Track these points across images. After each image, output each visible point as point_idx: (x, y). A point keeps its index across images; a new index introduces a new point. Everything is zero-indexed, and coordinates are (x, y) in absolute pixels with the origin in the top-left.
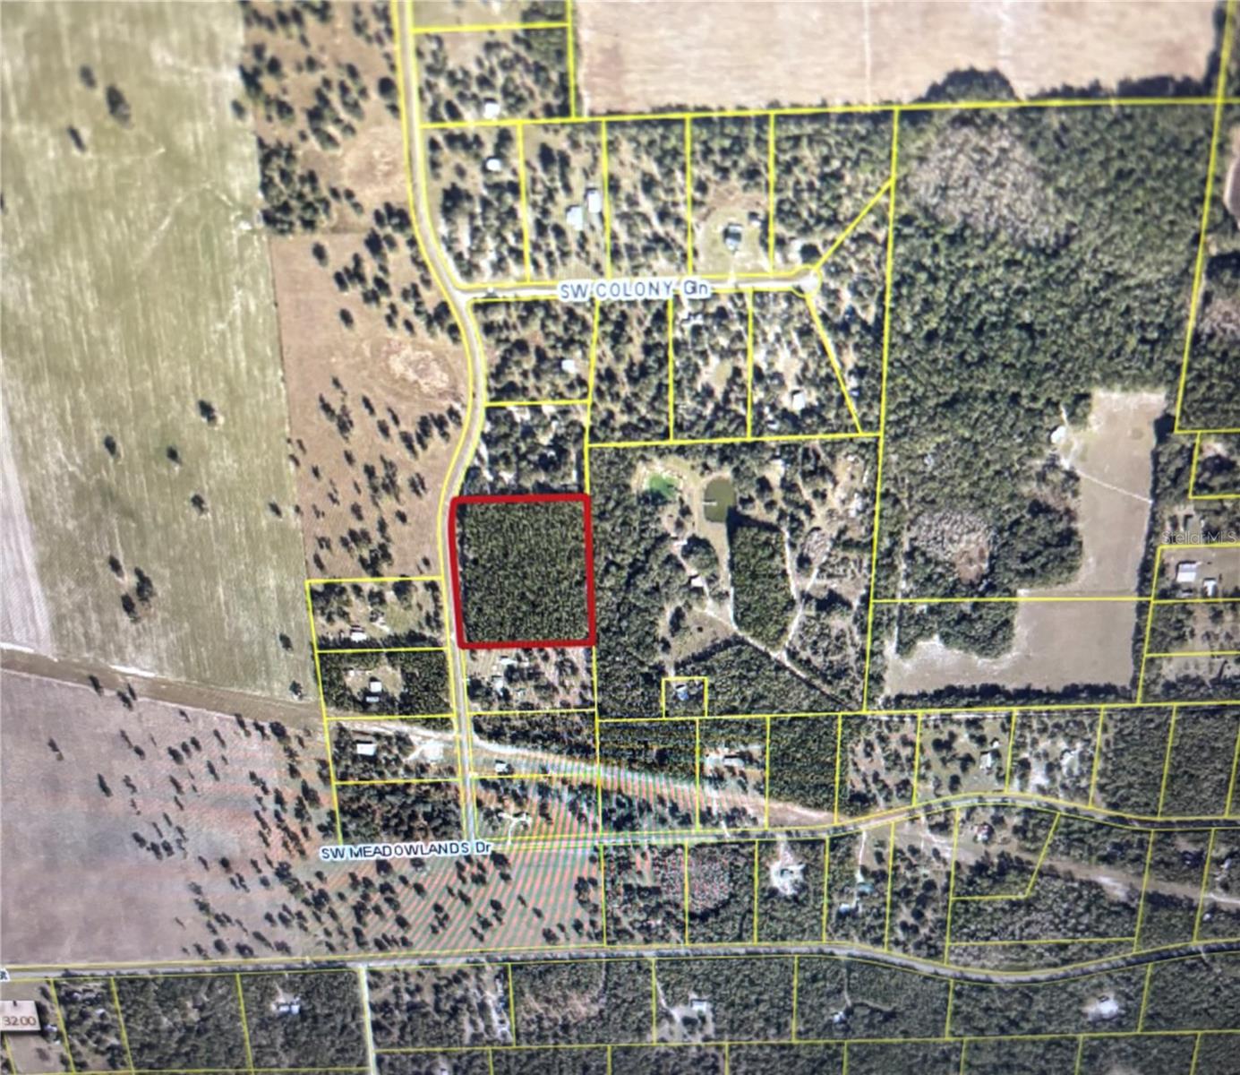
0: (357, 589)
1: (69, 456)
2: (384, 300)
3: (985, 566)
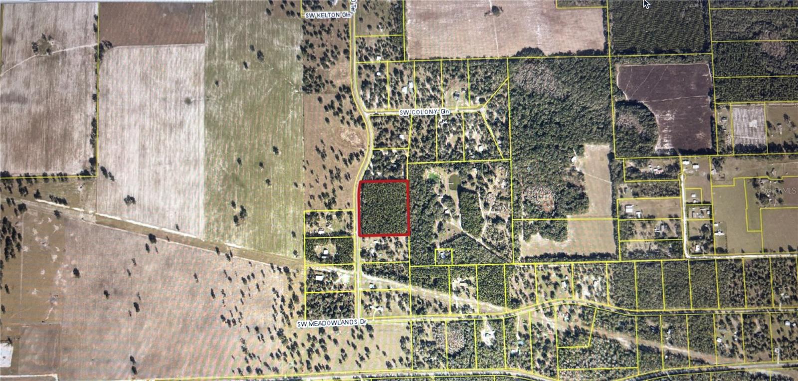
0: (322, 214)
1: (224, 165)
2: (340, 115)
3: (553, 206)
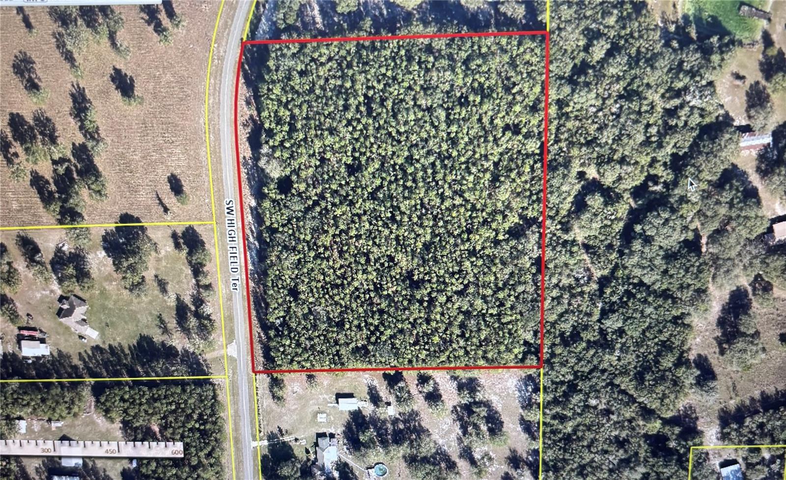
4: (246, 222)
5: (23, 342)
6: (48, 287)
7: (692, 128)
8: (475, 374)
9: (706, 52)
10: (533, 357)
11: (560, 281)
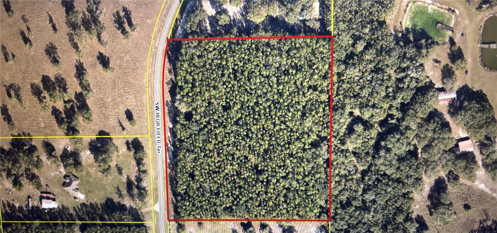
4: (167, 136)
5: (43, 200)
6: (58, 170)
7: (412, 89)
8: (292, 224)
9: (419, 48)
10: (325, 215)
11: (340, 172)
